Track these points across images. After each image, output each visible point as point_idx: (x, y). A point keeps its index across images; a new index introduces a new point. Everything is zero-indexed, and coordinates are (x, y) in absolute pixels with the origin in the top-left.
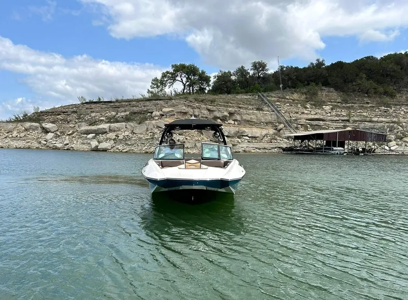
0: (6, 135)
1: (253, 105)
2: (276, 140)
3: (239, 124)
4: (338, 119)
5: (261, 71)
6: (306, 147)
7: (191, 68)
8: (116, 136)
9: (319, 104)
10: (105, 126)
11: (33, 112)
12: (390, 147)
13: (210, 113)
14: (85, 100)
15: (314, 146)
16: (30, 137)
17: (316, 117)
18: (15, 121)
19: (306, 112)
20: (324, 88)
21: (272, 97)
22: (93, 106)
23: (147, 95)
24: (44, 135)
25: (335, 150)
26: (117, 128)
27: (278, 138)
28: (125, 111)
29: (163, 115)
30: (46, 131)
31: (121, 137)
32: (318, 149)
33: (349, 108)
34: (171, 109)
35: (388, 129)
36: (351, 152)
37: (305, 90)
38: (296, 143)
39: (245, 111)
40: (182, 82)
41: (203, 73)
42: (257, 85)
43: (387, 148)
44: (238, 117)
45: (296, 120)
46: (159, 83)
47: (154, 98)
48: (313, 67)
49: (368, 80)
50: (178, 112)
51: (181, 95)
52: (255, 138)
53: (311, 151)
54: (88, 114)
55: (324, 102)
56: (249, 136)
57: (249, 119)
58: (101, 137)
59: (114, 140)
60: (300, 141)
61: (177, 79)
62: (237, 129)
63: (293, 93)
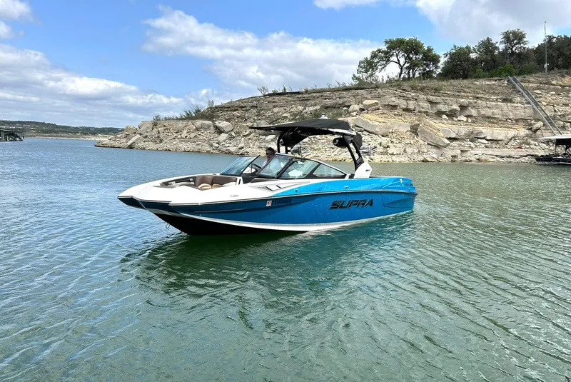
0: (175, 135)
1: (497, 94)
2: (529, 144)
3: (473, 122)
5: (516, 44)
7: (412, 43)
11: (207, 106)
13: (432, 107)
14: (267, 91)
16: (201, 137)
18: (186, 119)
21: (529, 82)
22: (277, 98)
23: (351, 83)
24: (217, 135)
27: (532, 142)
28: (315, 105)
29: (364, 110)
30: (219, 131)
34: (375, 101)
38: (558, 150)
39: (484, 102)
40: (399, 63)
41: (430, 50)
42: (508, 65)
44: (474, 112)
45: (564, 116)
46: (369, 65)
47: (361, 86)
50: (385, 105)
51: (396, 81)
52: (496, 141)
54: (270, 110)
56: (488, 138)
57: (490, 114)
60: (565, 146)
61: (391, 59)
62: (470, 129)
63: (563, 76)
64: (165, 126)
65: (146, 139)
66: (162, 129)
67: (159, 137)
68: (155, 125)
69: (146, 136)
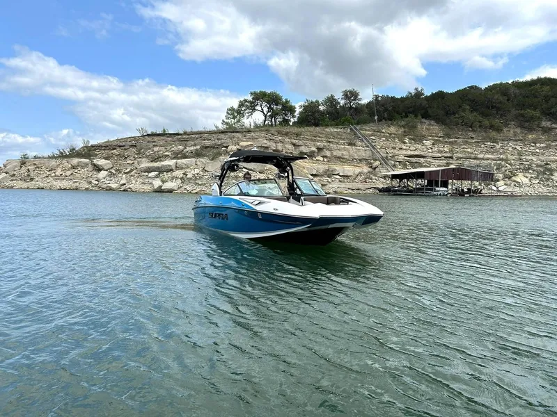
0: (48, 173)
1: (344, 139)
2: (371, 179)
3: (328, 162)
4: (440, 155)
5: (353, 100)
6: (405, 187)
7: (273, 96)
8: (184, 174)
9: (419, 139)
10: (170, 163)
11: (82, 145)
12: (497, 188)
13: (295, 149)
14: (146, 131)
15: (414, 187)
16: (77, 175)
17: (416, 153)
18: (59, 157)
19: (404, 147)
20: (423, 120)
21: (366, 130)
22: (156, 139)
23: (221, 127)
24: (95, 173)
25: (438, 191)
26: (185, 165)
27: (373, 177)
28: (195, 145)
30: (98, 169)
31: (190, 176)
32: (418, 189)
33: (451, 143)
34: (249, 143)
35: (495, 168)
36: (456, 193)
37: (403, 123)
38: (394, 183)
39: (335, 146)
40: (263, 112)
41: (287, 102)
42: (348, 116)
43: (494, 188)
44: (328, 153)
45: (393, 156)
46: (236, 113)
47: (230, 130)
48: (411, 96)
49: (472, 111)
50: (258, 147)
51: (262, 127)
52: (347, 177)
53: (411, 191)
54: (150, 149)
55: (424, 136)
56: (341, 174)
57: (340, 155)
58: (166, 176)
59: (181, 179)
60: (398, 180)
61: (257, 108)
62: (327, 167)
63: (389, 126)
64: (35, 164)
65: (14, 178)
66: (32, 167)
67: (28, 175)
68: (23, 163)
69: (14, 175)
